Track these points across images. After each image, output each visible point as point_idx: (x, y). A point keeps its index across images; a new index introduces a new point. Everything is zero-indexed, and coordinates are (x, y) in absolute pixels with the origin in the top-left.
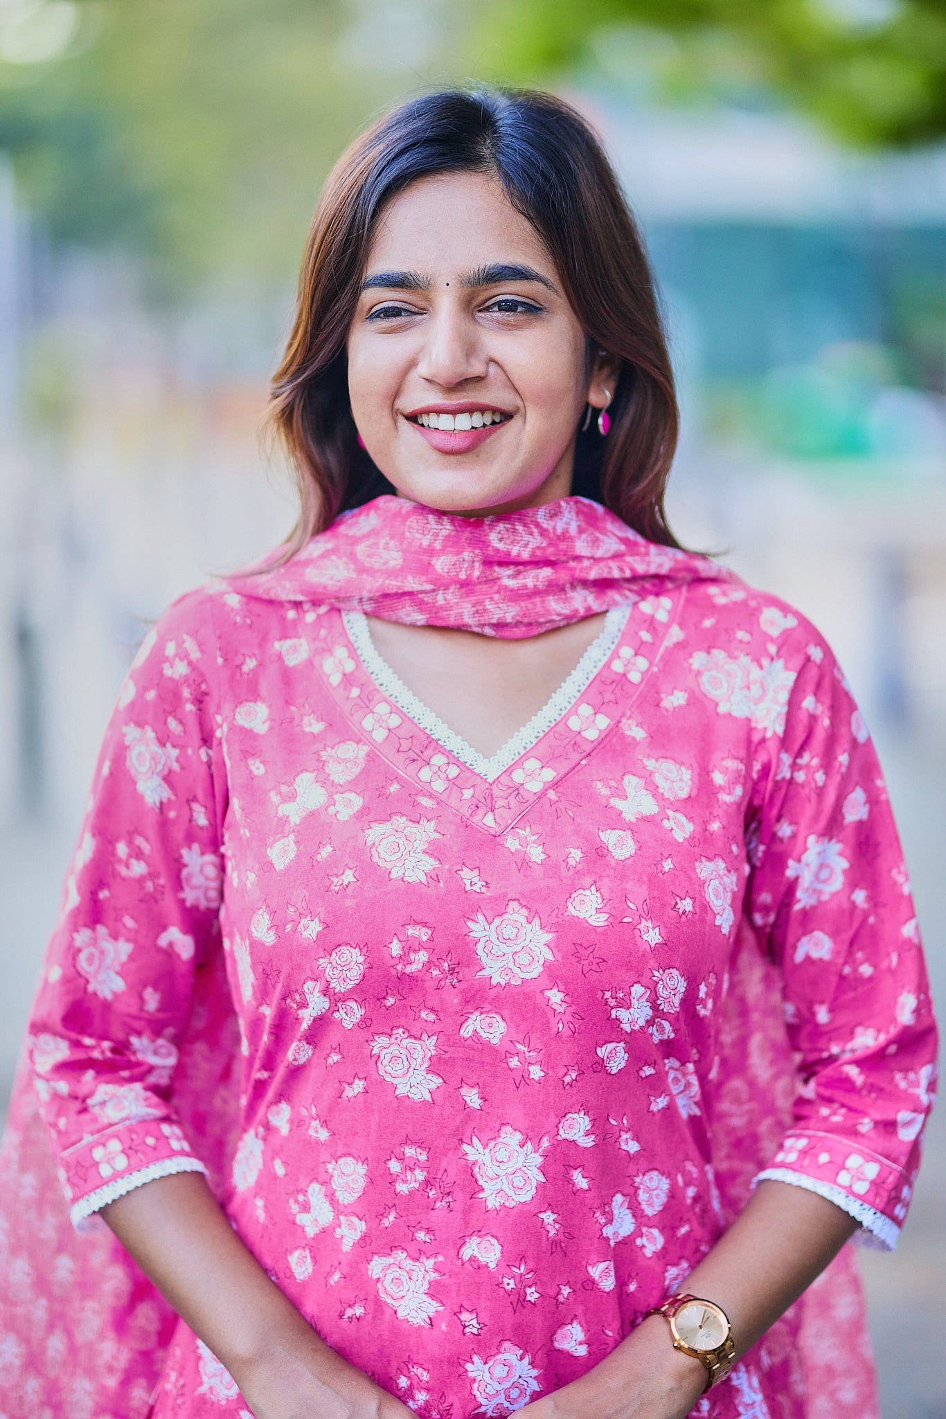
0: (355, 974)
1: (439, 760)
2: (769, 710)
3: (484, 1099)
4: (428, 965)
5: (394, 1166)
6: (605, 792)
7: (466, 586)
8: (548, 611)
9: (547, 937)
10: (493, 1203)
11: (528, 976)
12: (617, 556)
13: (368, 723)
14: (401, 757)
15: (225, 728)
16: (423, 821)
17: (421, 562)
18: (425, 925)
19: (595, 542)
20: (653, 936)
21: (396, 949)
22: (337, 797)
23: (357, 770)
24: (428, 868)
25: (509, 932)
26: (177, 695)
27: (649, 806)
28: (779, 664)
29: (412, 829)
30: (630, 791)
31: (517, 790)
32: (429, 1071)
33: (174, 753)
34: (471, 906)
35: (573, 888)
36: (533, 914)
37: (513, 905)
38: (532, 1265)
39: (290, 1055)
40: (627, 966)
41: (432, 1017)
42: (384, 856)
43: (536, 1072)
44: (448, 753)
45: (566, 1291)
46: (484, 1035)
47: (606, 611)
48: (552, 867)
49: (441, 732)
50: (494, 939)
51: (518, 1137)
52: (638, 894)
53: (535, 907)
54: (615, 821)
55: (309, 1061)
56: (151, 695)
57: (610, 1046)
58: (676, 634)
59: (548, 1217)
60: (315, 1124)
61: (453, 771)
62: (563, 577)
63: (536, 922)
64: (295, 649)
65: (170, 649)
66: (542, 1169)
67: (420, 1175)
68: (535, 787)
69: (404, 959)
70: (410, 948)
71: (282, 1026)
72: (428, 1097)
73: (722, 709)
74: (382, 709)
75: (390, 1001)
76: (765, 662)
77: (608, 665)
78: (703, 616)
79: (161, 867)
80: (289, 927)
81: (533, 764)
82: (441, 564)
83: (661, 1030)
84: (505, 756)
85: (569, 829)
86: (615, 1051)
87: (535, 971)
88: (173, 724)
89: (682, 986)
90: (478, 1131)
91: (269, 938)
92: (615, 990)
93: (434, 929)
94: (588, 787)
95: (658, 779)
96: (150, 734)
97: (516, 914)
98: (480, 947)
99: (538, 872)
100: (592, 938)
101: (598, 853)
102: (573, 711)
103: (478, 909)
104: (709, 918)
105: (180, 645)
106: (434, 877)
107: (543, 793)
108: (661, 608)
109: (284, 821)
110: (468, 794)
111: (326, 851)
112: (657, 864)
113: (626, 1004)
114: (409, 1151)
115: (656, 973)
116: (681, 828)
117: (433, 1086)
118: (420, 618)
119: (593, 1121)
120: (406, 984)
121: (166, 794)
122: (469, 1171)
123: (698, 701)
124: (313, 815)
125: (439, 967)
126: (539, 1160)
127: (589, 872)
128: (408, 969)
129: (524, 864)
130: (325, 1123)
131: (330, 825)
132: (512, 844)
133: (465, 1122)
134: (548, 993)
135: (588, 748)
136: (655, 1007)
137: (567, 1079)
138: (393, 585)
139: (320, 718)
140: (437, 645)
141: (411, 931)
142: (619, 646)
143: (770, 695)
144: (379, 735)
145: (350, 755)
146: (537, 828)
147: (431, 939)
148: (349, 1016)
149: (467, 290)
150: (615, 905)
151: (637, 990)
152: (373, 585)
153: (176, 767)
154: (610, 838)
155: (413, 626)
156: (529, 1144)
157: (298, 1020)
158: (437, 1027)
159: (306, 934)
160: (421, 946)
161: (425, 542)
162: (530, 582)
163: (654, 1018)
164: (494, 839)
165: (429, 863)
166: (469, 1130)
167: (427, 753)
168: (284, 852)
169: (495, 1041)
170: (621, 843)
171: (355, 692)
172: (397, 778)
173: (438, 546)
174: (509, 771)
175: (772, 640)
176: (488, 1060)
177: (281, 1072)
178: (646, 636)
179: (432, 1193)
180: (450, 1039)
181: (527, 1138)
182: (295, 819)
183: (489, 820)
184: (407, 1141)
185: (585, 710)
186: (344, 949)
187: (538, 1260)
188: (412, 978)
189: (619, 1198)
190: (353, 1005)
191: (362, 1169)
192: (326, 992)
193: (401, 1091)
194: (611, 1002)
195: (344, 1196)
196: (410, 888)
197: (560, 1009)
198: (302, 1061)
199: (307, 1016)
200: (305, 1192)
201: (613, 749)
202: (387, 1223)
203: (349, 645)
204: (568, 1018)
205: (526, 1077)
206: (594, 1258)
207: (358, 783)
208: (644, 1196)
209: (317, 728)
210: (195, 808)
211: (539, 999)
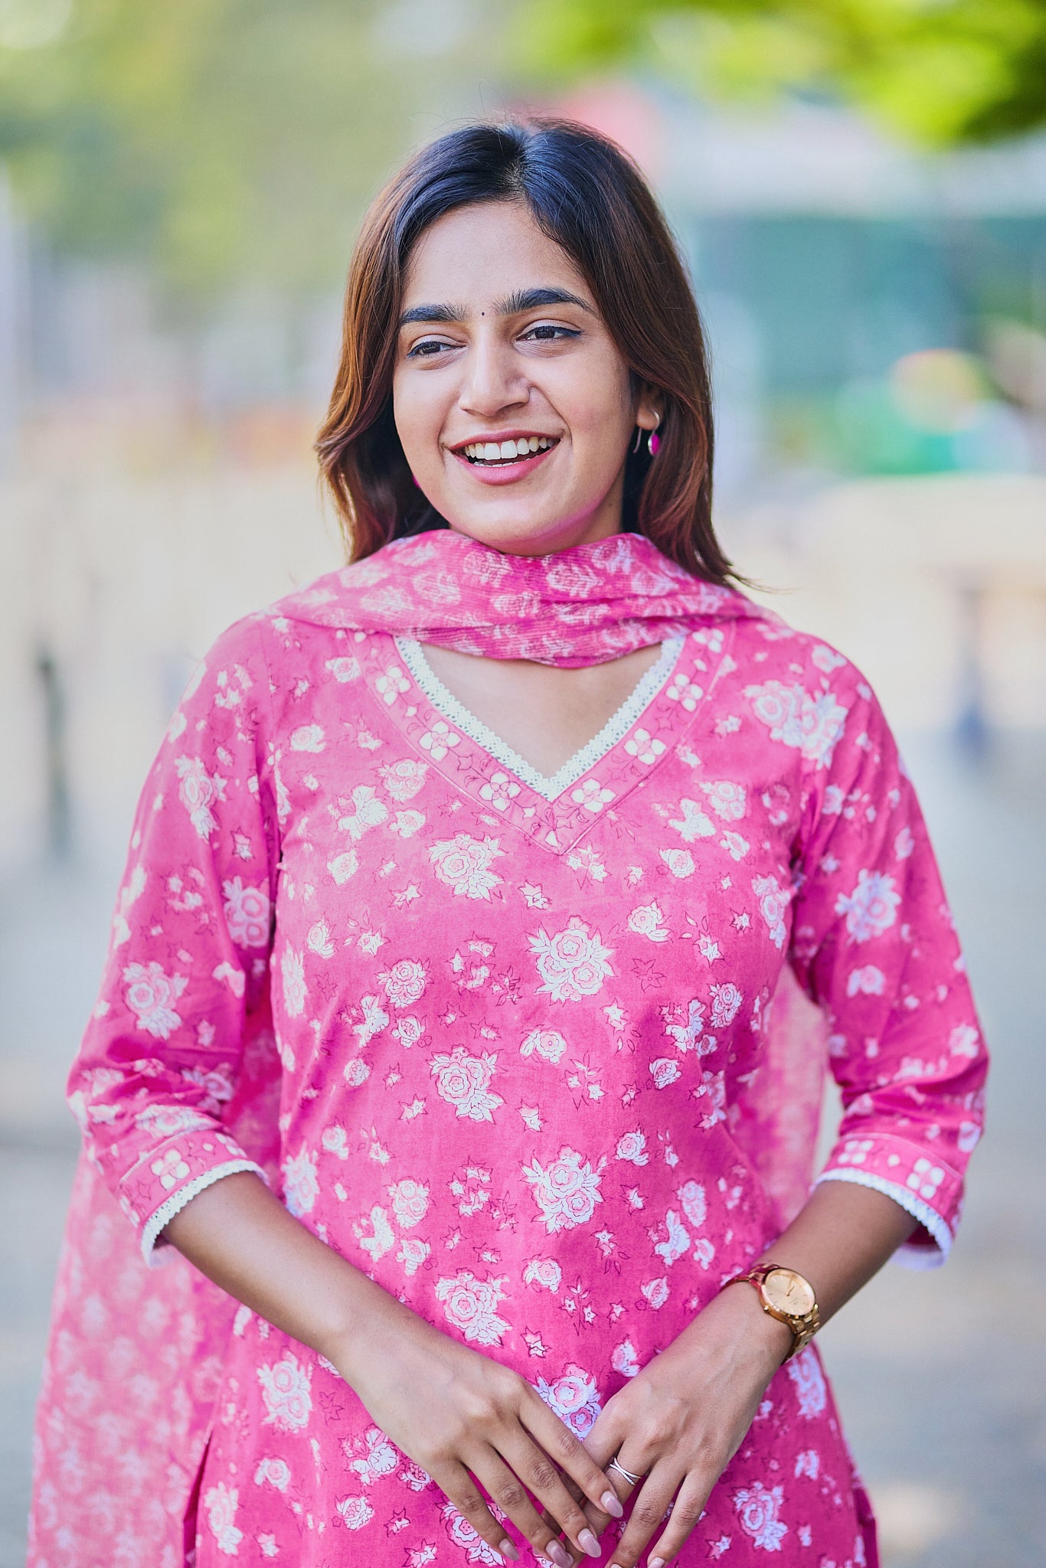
0: (416, 989)
1: (499, 778)
2: (819, 742)
3: (543, 1120)
4: (490, 981)
5: (457, 1188)
6: (663, 813)
8: (604, 646)
9: (608, 953)
10: (553, 1226)
11: (588, 992)
12: (671, 595)
13: (426, 741)
14: (461, 775)
15: (278, 755)
16: (487, 839)
17: (479, 599)
18: (487, 940)
19: (649, 581)
20: (711, 951)
21: (457, 964)
22: (399, 814)
23: (417, 788)
24: (492, 885)
25: (569, 947)
26: (229, 725)
27: (707, 829)
28: (828, 698)
29: (476, 847)
30: (687, 813)
31: (578, 809)
32: (489, 1090)
33: (222, 783)
34: (532, 922)
35: (634, 904)
36: (593, 930)
37: (575, 921)
38: (586, 1283)
39: (346, 1073)
40: (685, 982)
41: (492, 1035)
42: (448, 873)
43: (596, 1092)
44: (508, 772)
45: (618, 1310)
46: (544, 1054)
47: (660, 643)
48: (613, 885)
49: (500, 750)
50: (554, 954)
51: (578, 1158)
52: (698, 910)
53: (596, 923)
54: (675, 841)
55: (366, 1083)
56: (201, 725)
57: (662, 1063)
58: (729, 665)
59: (604, 1237)
60: (376, 1146)
61: (514, 790)
62: (618, 613)
63: (597, 938)
64: (347, 668)
66: (600, 1189)
67: (482, 1197)
68: (595, 807)
69: (466, 974)
70: (472, 963)
71: (335, 1042)
72: (489, 1117)
73: (776, 735)
74: (440, 728)
75: (451, 1018)
76: (815, 695)
77: (663, 692)
78: (755, 650)
79: (213, 899)
80: (348, 941)
81: (592, 785)
82: (500, 602)
84: (566, 777)
85: (630, 848)
86: (666, 1067)
87: (595, 987)
88: (222, 754)
89: (737, 1000)
90: (538, 1154)
91: (327, 952)
92: (670, 1006)
93: (495, 945)
94: (647, 808)
95: (715, 802)
96: (199, 765)
97: (577, 930)
98: (541, 962)
99: (600, 890)
100: (652, 953)
101: (659, 872)
102: (630, 735)
103: (538, 924)
104: (764, 932)
106: (496, 893)
107: (605, 812)
108: (714, 639)
109: (345, 836)
110: (529, 812)
111: (389, 867)
112: (717, 882)
113: (683, 1021)
114: (472, 1173)
115: (713, 989)
116: (738, 848)
117: (494, 1106)
118: (476, 650)
119: (649, 1140)
120: (470, 1000)
121: (213, 826)
122: (529, 1192)
123: (748, 726)
124: (374, 831)
125: (500, 983)
126: (596, 1180)
127: (650, 890)
128: (470, 985)
129: (586, 881)
130: (385, 1146)
131: (393, 842)
132: (574, 862)
133: (525, 1143)
134: (607, 1010)
135: (645, 772)
136: (708, 1023)
137: (626, 1099)
138: (450, 618)
139: (376, 735)
140: (493, 671)
141: (474, 947)
142: (675, 673)
143: (821, 727)
144: (438, 754)
145: (409, 773)
146: (598, 847)
147: (493, 955)
148: (410, 1032)
149: (503, 319)
150: (675, 923)
151: (692, 1006)
152: (427, 617)
153: (223, 797)
154: (670, 857)
155: (471, 655)
156: (588, 1166)
157: (355, 1037)
158: (497, 1045)
159: (366, 948)
160: (483, 962)
161: (484, 579)
162: (586, 619)
163: (705, 1035)
164: (557, 858)
165: (493, 880)
166: (528, 1152)
167: (488, 771)
168: (345, 866)
169: (555, 1060)
170: (680, 862)
171: (412, 711)
172: (459, 797)
173: (495, 584)
174: (569, 791)
175: (824, 675)
176: (547, 1079)
177: (333, 1092)
178: (700, 665)
179: (495, 1215)
180: (509, 1056)
181: (586, 1159)
182: (356, 834)
184: (469, 1162)
185: (642, 735)
186: (405, 964)
187: (594, 1278)
188: (474, 994)
189: (672, 1214)
190: (413, 1021)
191: (423, 1192)
192: (387, 1007)
193: (462, 1111)
194: (669, 1018)
195: (407, 1221)
196: (474, 904)
197: (620, 1027)
198: (358, 1082)
199: (363, 1033)
200: (368, 1216)
201: (668, 770)
202: (451, 1245)
203: (402, 665)
204: (627, 1036)
205: (585, 1099)
206: (647, 1276)
207: (419, 801)
208: (687, 1209)
209: (374, 744)
210: (240, 839)
211: (598, 1016)
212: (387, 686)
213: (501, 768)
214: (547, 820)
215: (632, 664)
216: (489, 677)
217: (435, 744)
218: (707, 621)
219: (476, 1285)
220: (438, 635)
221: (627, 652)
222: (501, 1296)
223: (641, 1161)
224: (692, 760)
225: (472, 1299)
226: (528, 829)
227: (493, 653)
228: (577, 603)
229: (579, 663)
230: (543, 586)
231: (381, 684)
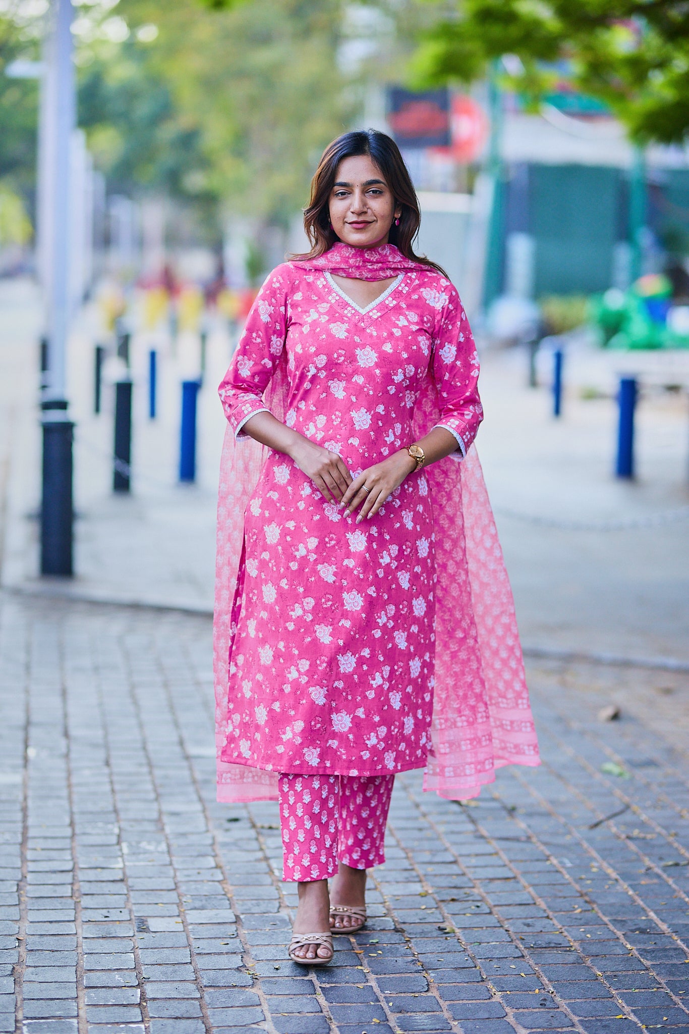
0: (324, 362)
1: (349, 308)
2: (440, 305)
3: (357, 399)
4: (344, 361)
5: (333, 417)
6: (394, 319)
7: (358, 268)
8: (380, 275)
9: (376, 355)
10: (357, 428)
11: (370, 365)
13: (330, 298)
14: (339, 307)
15: (290, 301)
16: (345, 323)
17: (345, 260)
18: (344, 350)
20: (405, 356)
21: (335, 356)
22: (321, 316)
23: (327, 310)
25: (366, 353)
26: (275, 292)
27: (406, 323)
28: (444, 294)
29: (341, 325)
30: (401, 319)
31: (370, 317)
32: (343, 391)
33: (273, 308)
34: (356, 346)
35: (384, 343)
36: (373, 349)
37: (368, 346)
38: (367, 446)
39: (305, 386)
40: (398, 364)
41: (344, 376)
42: (334, 332)
43: (371, 393)
45: (375, 455)
47: (398, 275)
48: (378, 337)
49: (350, 301)
50: (362, 355)
51: (365, 410)
52: (401, 345)
53: (373, 347)
54: (397, 326)
55: (310, 388)
56: (268, 292)
57: (391, 387)
58: (417, 282)
59: (372, 433)
60: (312, 406)
61: (353, 312)
62: (385, 266)
63: (374, 351)
64: (309, 278)
65: (275, 280)
66: (371, 420)
67: (339, 420)
68: (375, 317)
69: (338, 358)
70: (339, 356)
71: (303, 377)
73: (427, 302)
74: (334, 295)
75: (333, 371)
76: (440, 292)
77: (398, 287)
78: (425, 279)
79: (265, 340)
80: (306, 349)
81: (375, 311)
82: (351, 261)
83: (406, 382)
84: (368, 309)
85: (384, 328)
86: (392, 388)
87: (372, 364)
88: (273, 300)
89: (413, 369)
90: (354, 408)
91: (300, 352)
92: (394, 370)
93: (346, 351)
94: (390, 318)
95: (409, 317)
96: (266, 303)
97: (368, 349)
98: (358, 356)
99: (375, 338)
100: (388, 356)
101: (392, 334)
102: (387, 299)
103: (358, 346)
104: (421, 351)
105: (277, 278)
106: (347, 338)
107: (378, 318)
108: (414, 275)
109: (307, 322)
110: (357, 317)
111: (318, 329)
112: (407, 337)
113: (396, 374)
114: (337, 413)
115: (406, 366)
116: (414, 328)
118: (344, 275)
119: (385, 407)
120: (339, 366)
121: (269, 319)
122: (352, 418)
123: (420, 298)
125: (347, 362)
126: (370, 417)
127: (389, 339)
128: (339, 362)
129: (371, 336)
130: (315, 406)
131: (319, 323)
132: (368, 331)
133: (351, 405)
134: (376, 370)
135: (390, 308)
136: (405, 376)
138: (338, 266)
139: (316, 296)
140: (349, 281)
141: (340, 351)
142: (401, 283)
143: (440, 301)
144: (333, 301)
145: (325, 306)
147: (345, 354)
148: (322, 375)
149: (363, 187)
150: (395, 348)
151: (400, 370)
152: (332, 265)
153: (273, 312)
154: (394, 330)
155: (342, 277)
156: (368, 413)
157: (307, 376)
158: (346, 378)
159: (311, 351)
161: (347, 255)
162: (375, 267)
163: (404, 379)
164: (364, 329)
165: (346, 334)
166: (352, 408)
167: (347, 307)
168: (306, 329)
169: (361, 383)
170: (397, 332)
171: (326, 290)
172: (338, 313)
173: (350, 256)
174: (368, 312)
175: (443, 287)
176: (358, 388)
177: (301, 391)
178: (409, 281)
179: (342, 425)
180: (349, 382)
181: (368, 411)
182: (310, 321)
183: (362, 324)
184: (337, 410)
185: (390, 299)
186: (321, 356)
187: (368, 444)
188: (339, 364)
189: (391, 430)
190: (323, 371)
191: (324, 418)
192: (316, 367)
193: (336, 396)
194: (393, 374)
195: (320, 426)
196: (340, 340)
197: (379, 375)
198: (308, 388)
199: (310, 375)
200: (308, 425)
201: (397, 309)
202: (330, 433)
203: (324, 278)
204: (380, 378)
205: (368, 394)
206: (382, 446)
207: (327, 313)
208: (396, 430)
209: (316, 298)
210: (277, 324)
211: (373, 372)
212: (320, 283)
213: (351, 306)
214: (362, 319)
215: (388, 281)
216: (348, 283)
217: (332, 299)
218: (411, 270)
219: (335, 444)
220: (334, 271)
221: (387, 278)
222: (341, 448)
223: (383, 413)
224: (404, 306)
225: (334, 448)
226: (356, 322)
227: (349, 276)
228: (373, 263)
229: (372, 280)
230: (363, 257)
231: (319, 283)
